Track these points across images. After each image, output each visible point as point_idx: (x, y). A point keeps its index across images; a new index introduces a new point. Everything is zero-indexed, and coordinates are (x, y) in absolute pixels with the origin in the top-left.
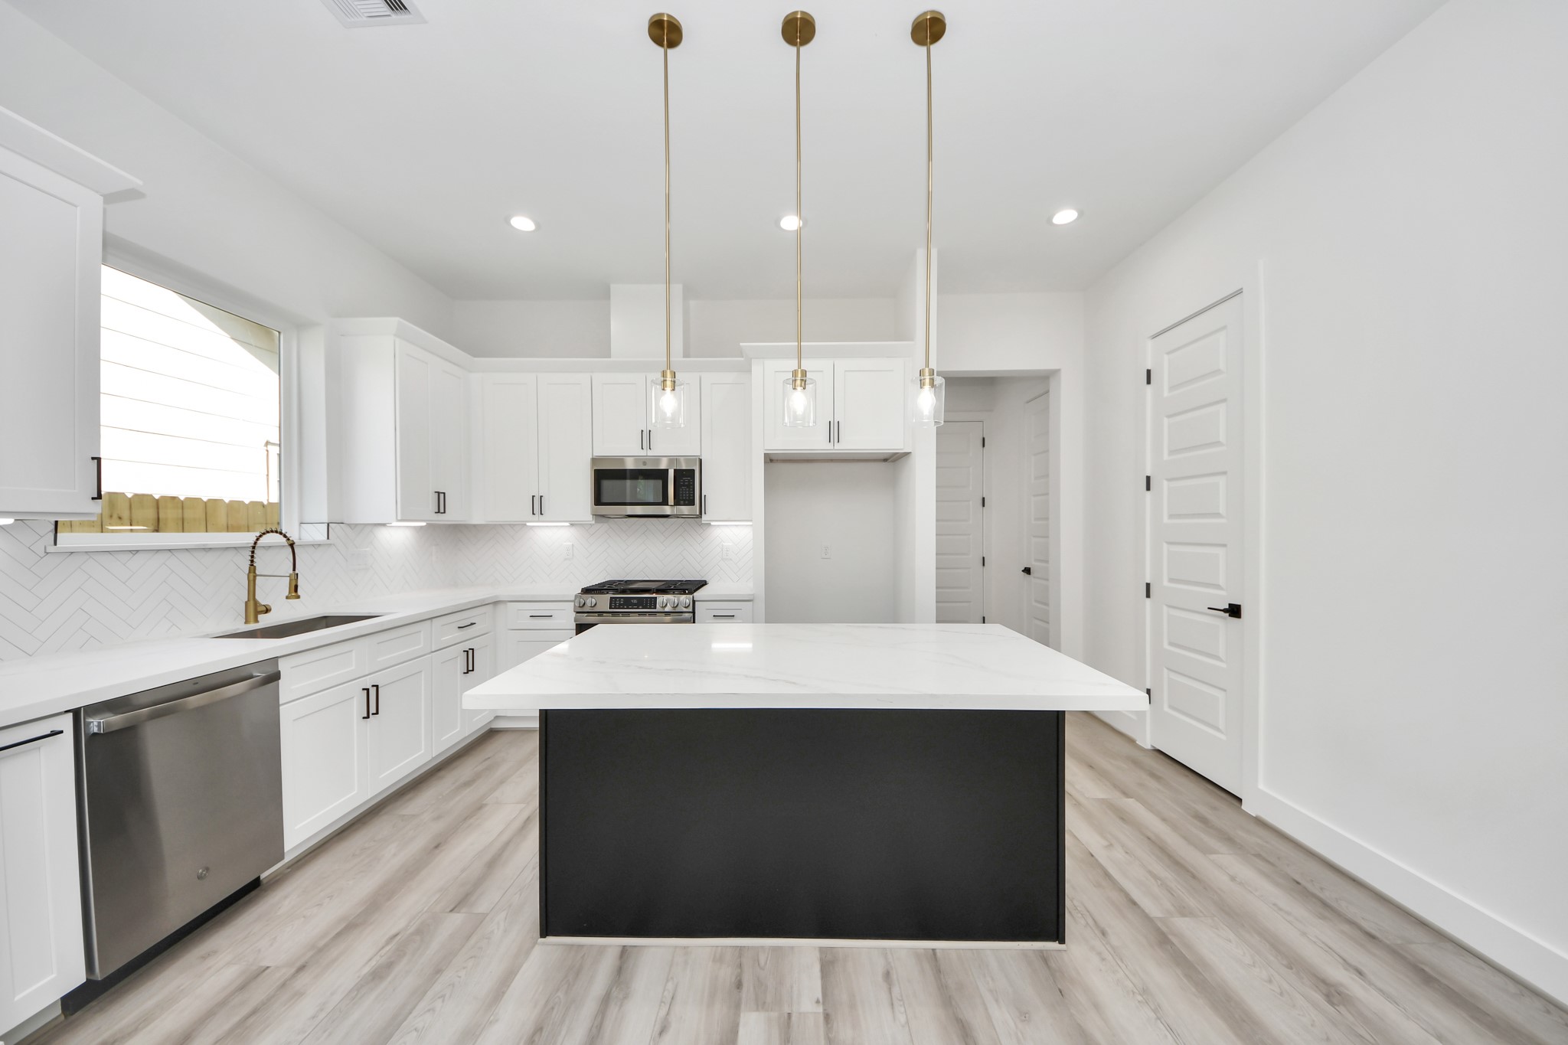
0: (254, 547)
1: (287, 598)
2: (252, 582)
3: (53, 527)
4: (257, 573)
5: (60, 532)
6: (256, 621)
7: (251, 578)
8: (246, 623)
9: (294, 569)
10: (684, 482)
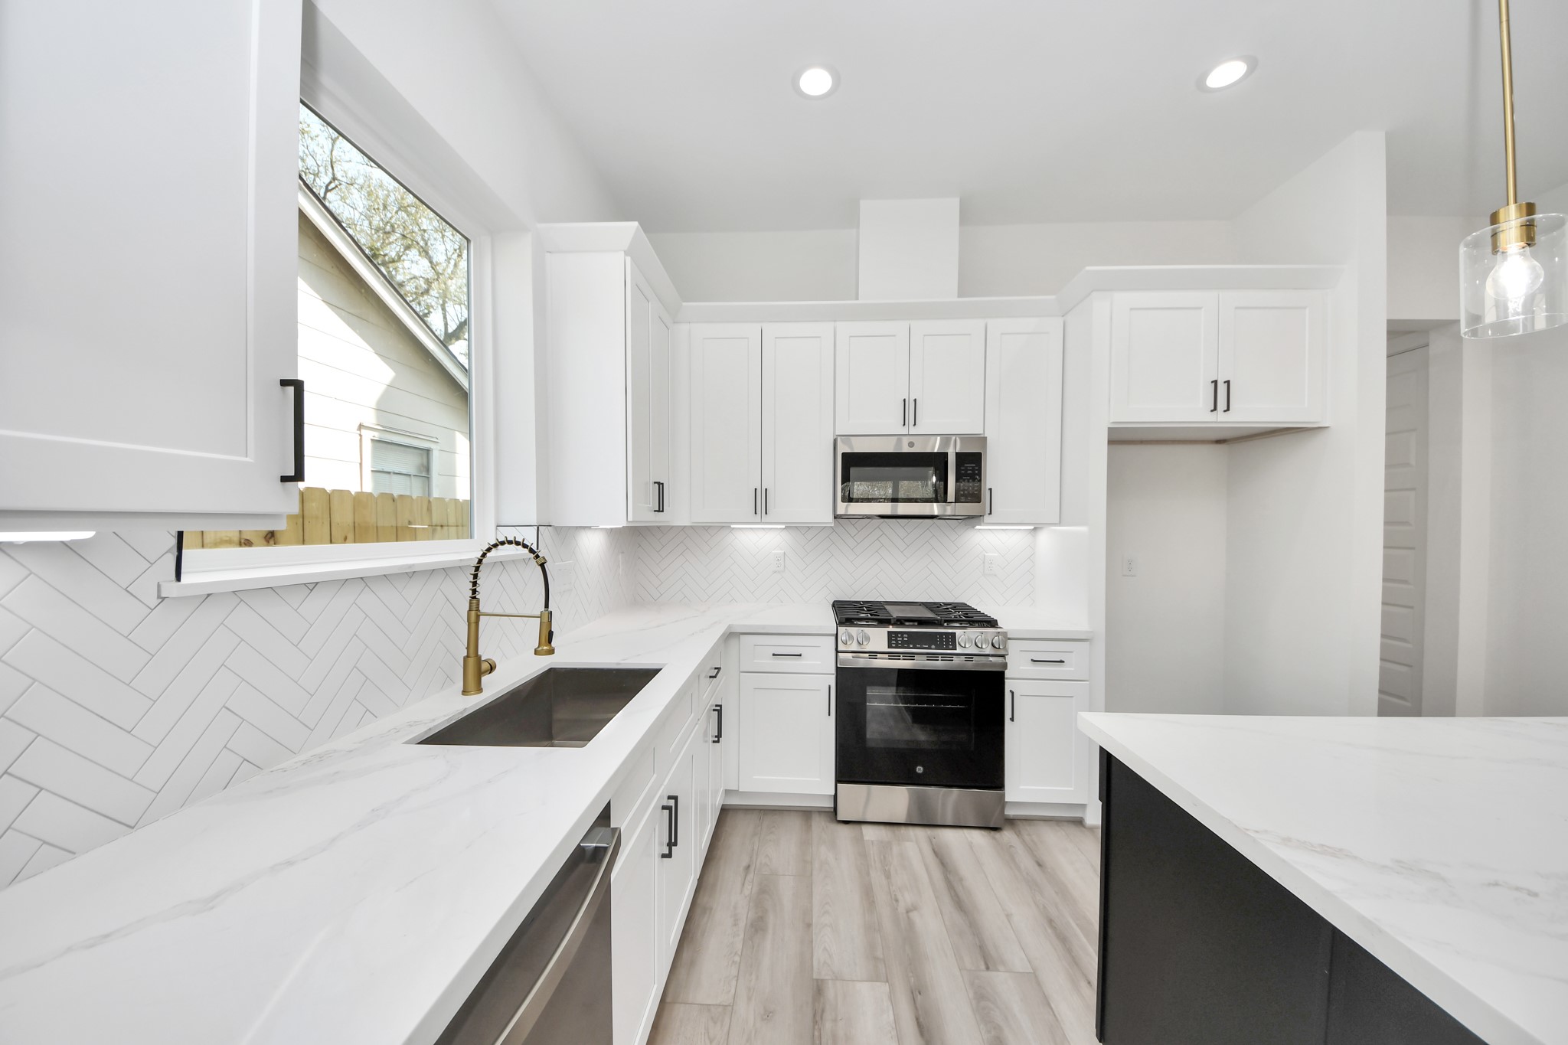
0: (477, 569)
1: (536, 652)
2: (473, 626)
3: (174, 541)
4: (482, 609)
5: (188, 548)
6: (479, 690)
7: (473, 619)
8: (465, 692)
9: (547, 606)
10: (966, 470)
